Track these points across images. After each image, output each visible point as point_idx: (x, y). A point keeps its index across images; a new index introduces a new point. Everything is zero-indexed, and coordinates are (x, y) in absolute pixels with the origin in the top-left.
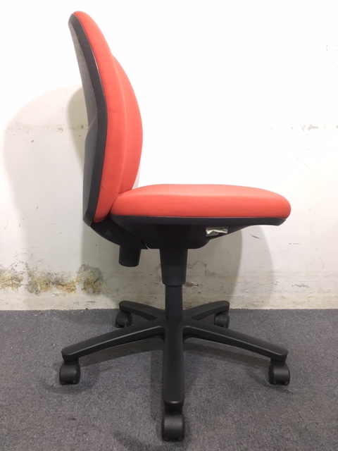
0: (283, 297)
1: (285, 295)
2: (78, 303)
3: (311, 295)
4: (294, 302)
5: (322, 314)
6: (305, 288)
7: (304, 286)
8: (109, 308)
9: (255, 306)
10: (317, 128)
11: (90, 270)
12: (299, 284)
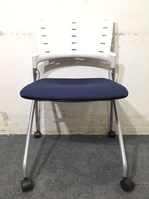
9: (91, 133)
10: (124, 34)
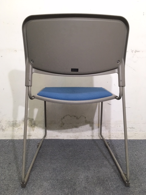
2: (23, 136)
3: (136, 133)
5: (142, 142)
6: (133, 129)
7: (133, 128)
8: (38, 138)
11: (29, 120)
12: (131, 127)
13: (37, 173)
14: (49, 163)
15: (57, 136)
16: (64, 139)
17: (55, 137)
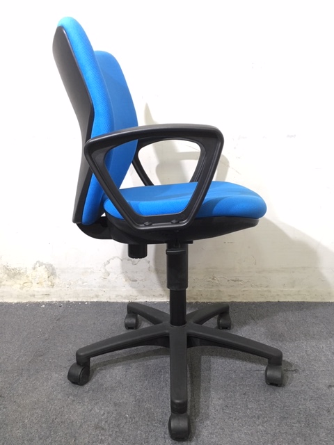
0: (220, 291)
1: (222, 289)
2: (34, 296)
3: (246, 289)
4: (230, 296)
5: (253, 306)
6: (239, 283)
11: (44, 266)
12: (234, 279)
13: (46, 360)
14: (71, 343)
15: (97, 296)
16: (109, 302)
17: (92, 297)
